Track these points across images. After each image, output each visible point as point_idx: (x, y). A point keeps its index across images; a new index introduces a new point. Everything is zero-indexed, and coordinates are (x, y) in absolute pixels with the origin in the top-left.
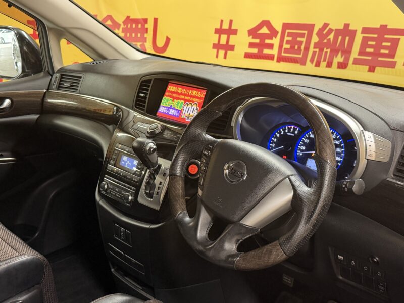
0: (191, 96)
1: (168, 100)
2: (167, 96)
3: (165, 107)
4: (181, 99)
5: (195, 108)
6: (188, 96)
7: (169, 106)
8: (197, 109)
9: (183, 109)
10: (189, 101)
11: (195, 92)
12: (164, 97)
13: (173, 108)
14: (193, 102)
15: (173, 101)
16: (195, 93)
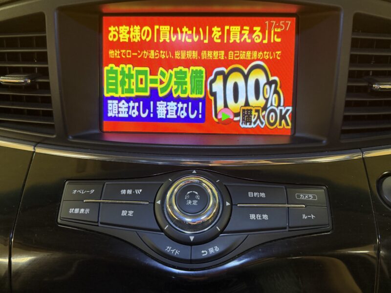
0: (226, 47)
1: (130, 76)
2: (118, 62)
3: (128, 100)
4: (187, 63)
5: (263, 80)
6: (212, 46)
7: (147, 94)
8: (269, 83)
9: (214, 94)
10: (226, 63)
11: (235, 29)
12: (106, 69)
13: (169, 98)
14: (245, 63)
15: (153, 72)
16: (236, 33)
